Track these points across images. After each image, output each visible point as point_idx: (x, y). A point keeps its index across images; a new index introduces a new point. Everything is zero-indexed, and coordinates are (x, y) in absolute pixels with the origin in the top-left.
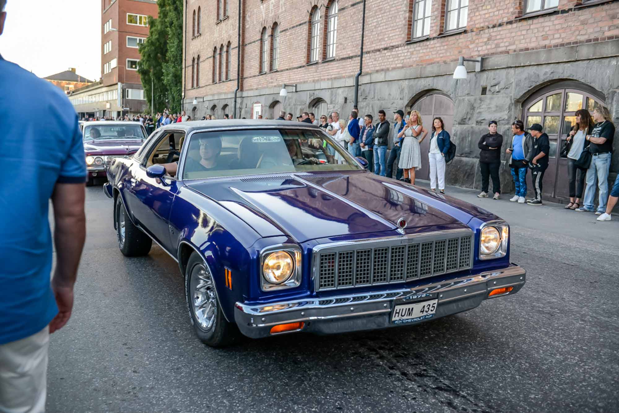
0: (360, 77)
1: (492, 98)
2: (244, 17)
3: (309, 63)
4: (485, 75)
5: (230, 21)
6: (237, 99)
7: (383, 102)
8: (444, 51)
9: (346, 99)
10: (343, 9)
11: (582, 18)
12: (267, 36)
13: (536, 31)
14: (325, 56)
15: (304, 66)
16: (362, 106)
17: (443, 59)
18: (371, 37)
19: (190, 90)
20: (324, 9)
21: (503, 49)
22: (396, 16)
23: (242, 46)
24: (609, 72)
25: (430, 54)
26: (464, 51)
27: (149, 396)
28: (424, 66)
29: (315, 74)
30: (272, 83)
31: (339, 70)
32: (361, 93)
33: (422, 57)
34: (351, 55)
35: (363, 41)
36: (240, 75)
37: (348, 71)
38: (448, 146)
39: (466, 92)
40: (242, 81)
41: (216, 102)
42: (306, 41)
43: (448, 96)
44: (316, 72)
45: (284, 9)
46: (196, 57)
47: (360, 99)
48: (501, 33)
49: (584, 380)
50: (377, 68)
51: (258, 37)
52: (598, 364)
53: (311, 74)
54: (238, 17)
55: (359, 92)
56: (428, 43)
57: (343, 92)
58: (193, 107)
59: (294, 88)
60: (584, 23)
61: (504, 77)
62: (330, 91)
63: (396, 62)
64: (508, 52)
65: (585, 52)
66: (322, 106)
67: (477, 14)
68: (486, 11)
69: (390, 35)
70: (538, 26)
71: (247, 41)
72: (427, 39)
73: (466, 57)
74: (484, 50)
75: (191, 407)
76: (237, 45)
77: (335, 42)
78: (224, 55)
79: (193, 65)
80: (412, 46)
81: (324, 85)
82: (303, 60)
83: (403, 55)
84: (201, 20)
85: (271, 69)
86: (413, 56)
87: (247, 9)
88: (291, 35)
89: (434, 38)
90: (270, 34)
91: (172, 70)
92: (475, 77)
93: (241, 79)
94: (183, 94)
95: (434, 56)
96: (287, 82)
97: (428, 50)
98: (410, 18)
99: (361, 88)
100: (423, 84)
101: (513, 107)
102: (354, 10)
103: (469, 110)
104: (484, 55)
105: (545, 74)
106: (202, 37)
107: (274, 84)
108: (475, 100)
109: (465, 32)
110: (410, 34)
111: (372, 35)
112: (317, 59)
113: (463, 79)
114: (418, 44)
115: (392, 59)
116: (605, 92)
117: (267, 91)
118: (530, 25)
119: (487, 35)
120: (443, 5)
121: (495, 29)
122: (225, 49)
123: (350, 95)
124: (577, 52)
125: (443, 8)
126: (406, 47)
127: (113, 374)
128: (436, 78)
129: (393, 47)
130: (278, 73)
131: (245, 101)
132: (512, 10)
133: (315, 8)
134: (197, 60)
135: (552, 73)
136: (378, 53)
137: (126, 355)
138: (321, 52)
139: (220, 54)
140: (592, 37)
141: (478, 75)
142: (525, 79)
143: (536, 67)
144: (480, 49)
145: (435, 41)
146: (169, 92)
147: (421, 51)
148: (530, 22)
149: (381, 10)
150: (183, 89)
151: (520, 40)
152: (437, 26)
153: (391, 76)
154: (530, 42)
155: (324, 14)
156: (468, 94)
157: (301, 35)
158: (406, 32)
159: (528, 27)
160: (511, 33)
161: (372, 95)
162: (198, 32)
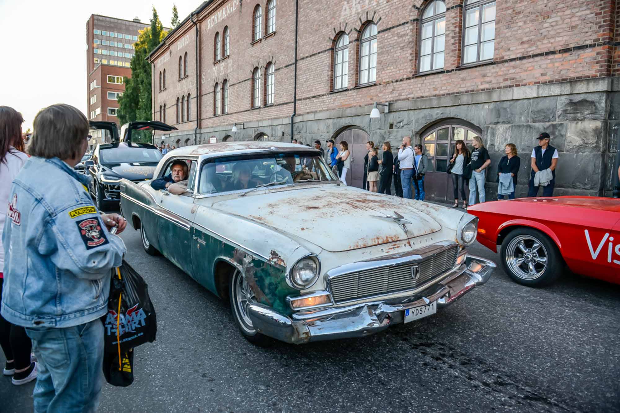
0: (294, 117)
1: (397, 132)
2: (200, 76)
3: (253, 107)
4: (392, 115)
5: (190, 79)
6: (197, 134)
7: (314, 135)
8: (359, 98)
9: (283, 133)
10: (279, 69)
11: (461, 76)
12: (219, 89)
13: (428, 84)
14: (265, 102)
15: (249, 110)
17: (359, 104)
18: (302, 89)
20: (263, 69)
21: (405, 97)
22: (321, 74)
23: (199, 97)
24: (483, 113)
25: (349, 100)
26: (374, 98)
28: (345, 109)
29: (258, 115)
30: (224, 122)
31: (277, 112)
32: (296, 129)
33: (342, 102)
34: (286, 102)
35: (295, 91)
36: (199, 117)
37: (285, 113)
39: (378, 127)
40: (200, 122)
41: (180, 137)
42: (250, 92)
43: (364, 130)
45: (232, 70)
46: (163, 105)
47: (295, 133)
48: (403, 85)
50: (308, 111)
51: (212, 89)
53: (255, 116)
54: (196, 76)
55: (294, 128)
56: (347, 93)
57: (281, 128)
59: (242, 126)
60: (463, 79)
61: (407, 117)
62: (270, 127)
63: (323, 106)
64: (408, 99)
65: (465, 99)
67: (383, 72)
68: (390, 71)
69: (317, 87)
70: (430, 81)
71: (203, 93)
72: (346, 90)
73: (378, 102)
74: (390, 98)
76: (196, 96)
77: (273, 92)
78: (185, 103)
79: (161, 111)
80: (334, 95)
81: (266, 123)
82: (248, 106)
83: (327, 101)
84: (166, 79)
85: (223, 112)
86: (335, 102)
87: (203, 70)
88: (238, 88)
89: (351, 90)
90: (221, 87)
92: (384, 117)
93: (199, 120)
94: (153, 132)
95: (352, 102)
96: (237, 122)
97: (347, 98)
98: (332, 75)
99: (296, 126)
100: (344, 122)
101: (414, 138)
102: (287, 70)
104: (390, 101)
105: (437, 114)
106: (167, 91)
107: (226, 124)
108: (385, 132)
109: (375, 85)
110: (332, 87)
111: (302, 87)
112: (259, 105)
113: (377, 118)
114: (339, 94)
115: (319, 104)
116: (482, 127)
117: (221, 129)
118: (424, 80)
119: (392, 87)
120: (357, 66)
121: (398, 83)
122: (186, 99)
123: (286, 130)
124: (460, 99)
125: (357, 69)
126: (330, 96)
128: (354, 118)
129: (319, 96)
130: (228, 115)
131: (203, 136)
132: (409, 70)
133: (256, 69)
134: (163, 108)
135: (442, 113)
136: (308, 100)
138: (262, 100)
139: (182, 103)
140: (470, 89)
141: (386, 115)
142: (423, 118)
143: (429, 110)
144: (386, 97)
145: (352, 91)
147: (342, 99)
148: (424, 78)
149: (309, 69)
151: (417, 91)
152: (353, 81)
153: (319, 116)
154: (424, 92)
155: (263, 73)
156: (380, 129)
157: (246, 87)
158: (329, 85)
159: (422, 82)
160: (410, 86)
161: (304, 130)
162: (164, 87)
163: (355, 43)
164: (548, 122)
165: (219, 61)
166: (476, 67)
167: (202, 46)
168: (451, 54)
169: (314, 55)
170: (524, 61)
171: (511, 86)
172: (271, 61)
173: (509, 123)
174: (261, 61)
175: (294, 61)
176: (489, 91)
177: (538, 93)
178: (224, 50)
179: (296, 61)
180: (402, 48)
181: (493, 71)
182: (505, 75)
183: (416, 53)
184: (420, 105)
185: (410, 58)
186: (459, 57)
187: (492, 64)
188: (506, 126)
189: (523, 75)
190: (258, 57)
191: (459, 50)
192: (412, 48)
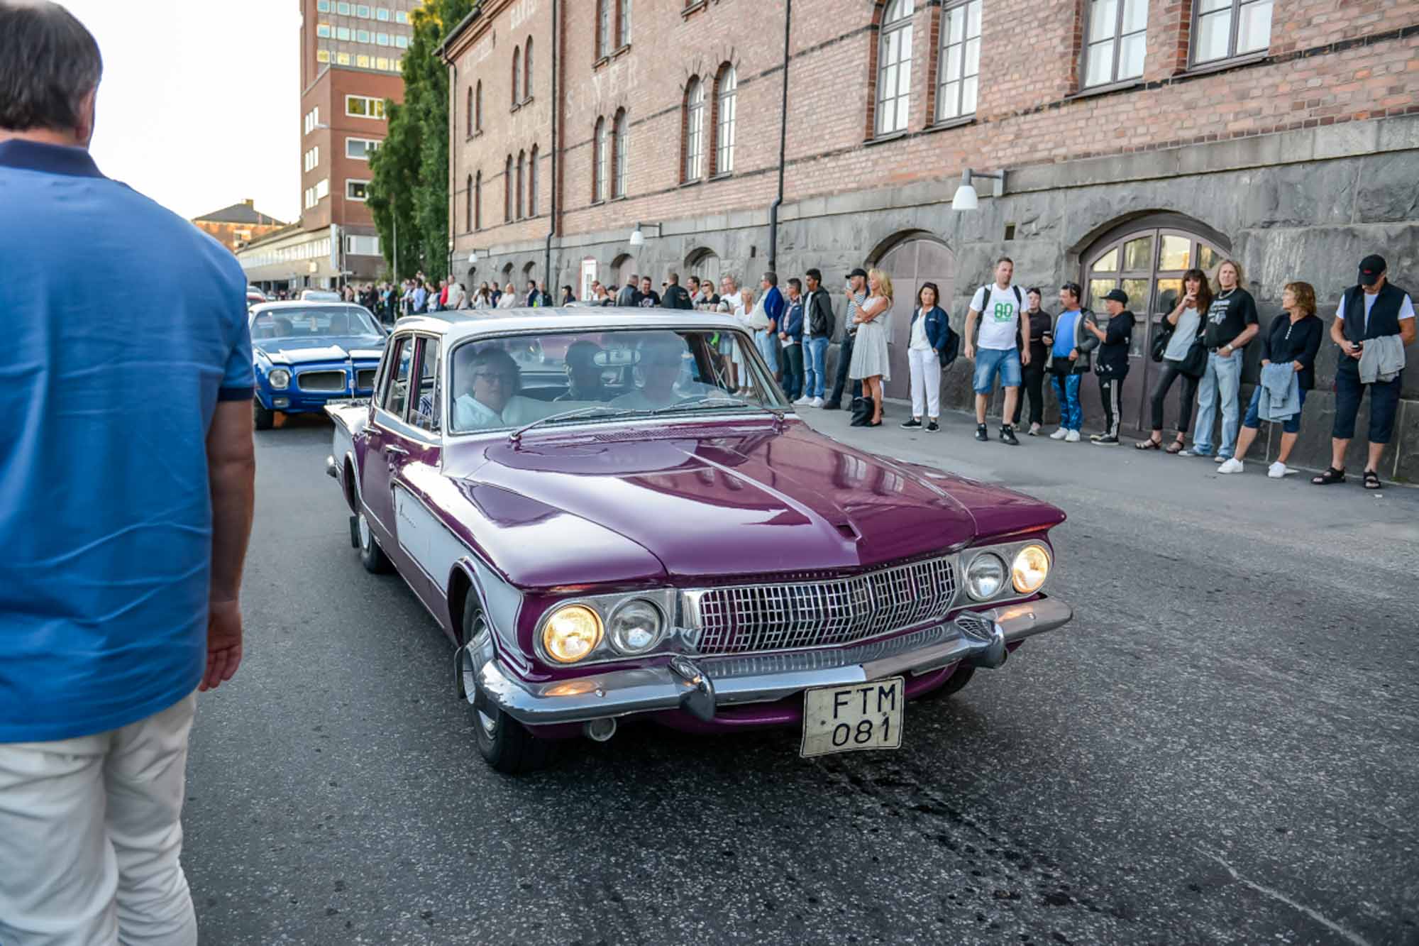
0: (779, 207)
1: (1024, 247)
2: (562, 99)
3: (684, 181)
4: (1011, 203)
5: (537, 106)
6: (551, 251)
7: (824, 255)
8: (934, 159)
9: (754, 249)
10: (746, 81)
11: (1186, 97)
12: (605, 135)
13: (1103, 120)
14: (714, 169)
15: (674, 189)
16: (783, 262)
17: (935, 173)
18: (800, 133)
19: (463, 235)
20: (710, 82)
21: (1044, 154)
22: (845, 94)
23: (559, 153)
24: (1236, 197)
25: (909, 163)
26: (972, 158)
27: (358, 832)
28: (898, 186)
29: (696, 203)
30: (615, 220)
31: (741, 195)
32: (783, 239)
33: (893, 169)
34: (762, 167)
35: (783, 139)
36: (556, 206)
37: (758, 197)
38: (946, 335)
39: (977, 235)
40: (560, 218)
41: (512, 259)
42: (678, 143)
43: (944, 242)
44: (698, 199)
45: (636, 82)
46: (474, 174)
47: (780, 249)
48: (1041, 124)
49: (1197, 785)
50: (812, 192)
51: (589, 135)
52: (1222, 753)
53: (690, 203)
54: (551, 99)
55: (779, 236)
56: (905, 143)
57: (749, 236)
58: (469, 267)
59: (657, 229)
60: (1190, 107)
61: (1047, 207)
62: (724, 233)
63: (847, 180)
65: (1193, 159)
66: (710, 262)
67: (995, 89)
68: (1010, 85)
69: (835, 129)
70: (1109, 110)
71: (568, 144)
72: (904, 137)
73: (975, 169)
74: (1008, 156)
75: (440, 855)
76: (549, 150)
77: (732, 143)
78: (526, 169)
79: (469, 190)
80: (875, 149)
81: (713, 223)
82: (673, 179)
83: (858, 166)
84: (483, 105)
85: (614, 194)
86: (877, 169)
87: (569, 83)
88: (650, 130)
89: (916, 135)
90: (611, 129)
91: (429, 199)
92: (992, 208)
93: (557, 213)
94: (451, 244)
95: (917, 168)
96: (644, 219)
97: (905, 157)
98: (871, 97)
99: (782, 230)
100: (899, 220)
101: (1064, 263)
102: (766, 83)
103: (982, 269)
104: (1009, 166)
105: (1122, 200)
106: (484, 138)
107: (619, 223)
108: (994, 249)
109: (973, 122)
110: (872, 128)
111: (800, 129)
112: (699, 176)
113: (972, 211)
114: (886, 146)
115: (837, 175)
116: (1231, 235)
117: (608, 237)
118: (1092, 110)
119: (1014, 129)
120: (932, 73)
121: (1029, 117)
122: (527, 158)
123: (761, 242)
124: (1178, 159)
125: (931, 79)
126: (864, 151)
127: (290, 789)
128: (920, 208)
129: (840, 152)
130: (625, 202)
131: (566, 254)
132: (1058, 82)
133: (694, 80)
134: (476, 181)
135: (1134, 198)
136: (812, 162)
137: (319, 751)
138: (707, 161)
139: (519, 168)
140: (1206, 132)
141: (997, 203)
142: (1086, 210)
143: (1104, 187)
144: (1001, 154)
145: (918, 139)
146: (426, 241)
147: (892, 159)
148: (1092, 103)
149: (816, 82)
150: (451, 235)
151: (1075, 138)
152: (921, 112)
153: (838, 205)
154: (1093, 141)
155: (710, 91)
156: (981, 239)
157: (669, 129)
158: (865, 122)
159: (1088, 114)
160: (1058, 124)
161: (802, 242)
162: (478, 127)
163: (928, 11)
164: (1402, 219)
165: (608, 59)
166: (1224, 71)
167: (568, 20)
168: (1163, 37)
169: (830, 43)
170: (1348, 54)
171: (1310, 124)
172: (728, 59)
173: (1301, 222)
174: (706, 59)
175: (782, 60)
176: (1253, 138)
177: (1378, 143)
178: (619, 32)
179: (787, 58)
180: (1043, 24)
181: (1267, 81)
182: (1296, 92)
183: (1077, 37)
184: (1080, 177)
185: (1061, 49)
186: (1183, 45)
187: (1264, 62)
188: (1293, 231)
189: (1344, 93)
190: (699, 50)
191: (1185, 26)
192: (1068, 21)
